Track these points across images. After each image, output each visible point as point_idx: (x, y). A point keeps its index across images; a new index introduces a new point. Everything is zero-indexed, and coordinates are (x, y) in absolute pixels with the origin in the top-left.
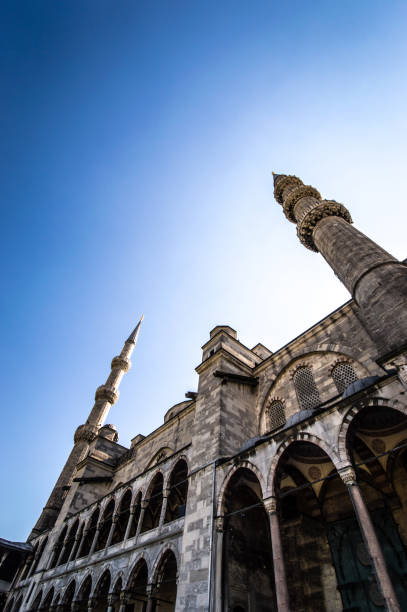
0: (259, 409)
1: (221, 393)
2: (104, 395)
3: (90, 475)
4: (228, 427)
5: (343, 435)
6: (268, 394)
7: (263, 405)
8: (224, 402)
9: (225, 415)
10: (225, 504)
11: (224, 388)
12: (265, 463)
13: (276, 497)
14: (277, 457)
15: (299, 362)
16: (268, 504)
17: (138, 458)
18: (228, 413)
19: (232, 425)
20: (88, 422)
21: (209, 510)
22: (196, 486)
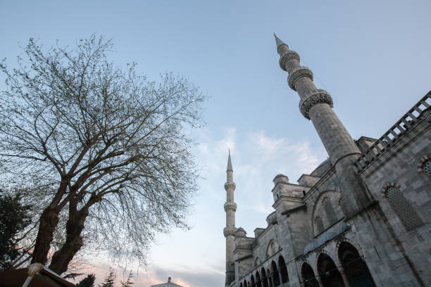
0: (310, 222)
1: (288, 223)
2: (230, 208)
3: (241, 256)
4: (296, 240)
5: (337, 253)
6: (313, 213)
7: (312, 219)
8: (291, 227)
9: (293, 234)
10: (303, 277)
11: (289, 219)
12: (313, 261)
13: (320, 275)
14: (317, 259)
15: (324, 195)
16: (317, 278)
17: (261, 244)
18: (294, 232)
19: (298, 238)
20: (227, 225)
21: (297, 280)
22: (290, 269)
